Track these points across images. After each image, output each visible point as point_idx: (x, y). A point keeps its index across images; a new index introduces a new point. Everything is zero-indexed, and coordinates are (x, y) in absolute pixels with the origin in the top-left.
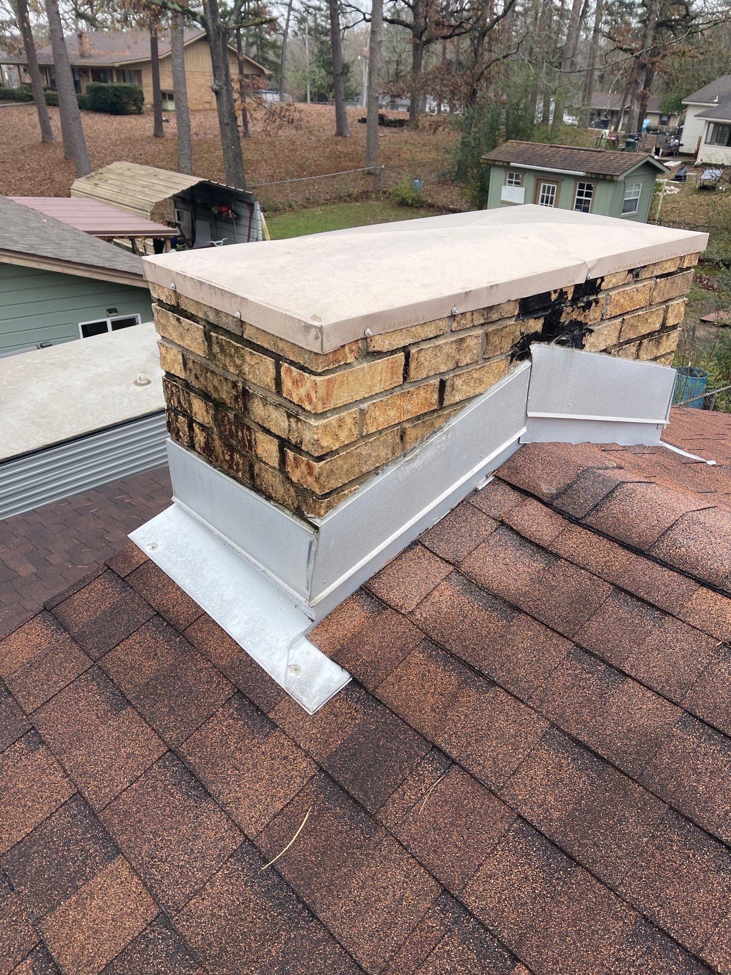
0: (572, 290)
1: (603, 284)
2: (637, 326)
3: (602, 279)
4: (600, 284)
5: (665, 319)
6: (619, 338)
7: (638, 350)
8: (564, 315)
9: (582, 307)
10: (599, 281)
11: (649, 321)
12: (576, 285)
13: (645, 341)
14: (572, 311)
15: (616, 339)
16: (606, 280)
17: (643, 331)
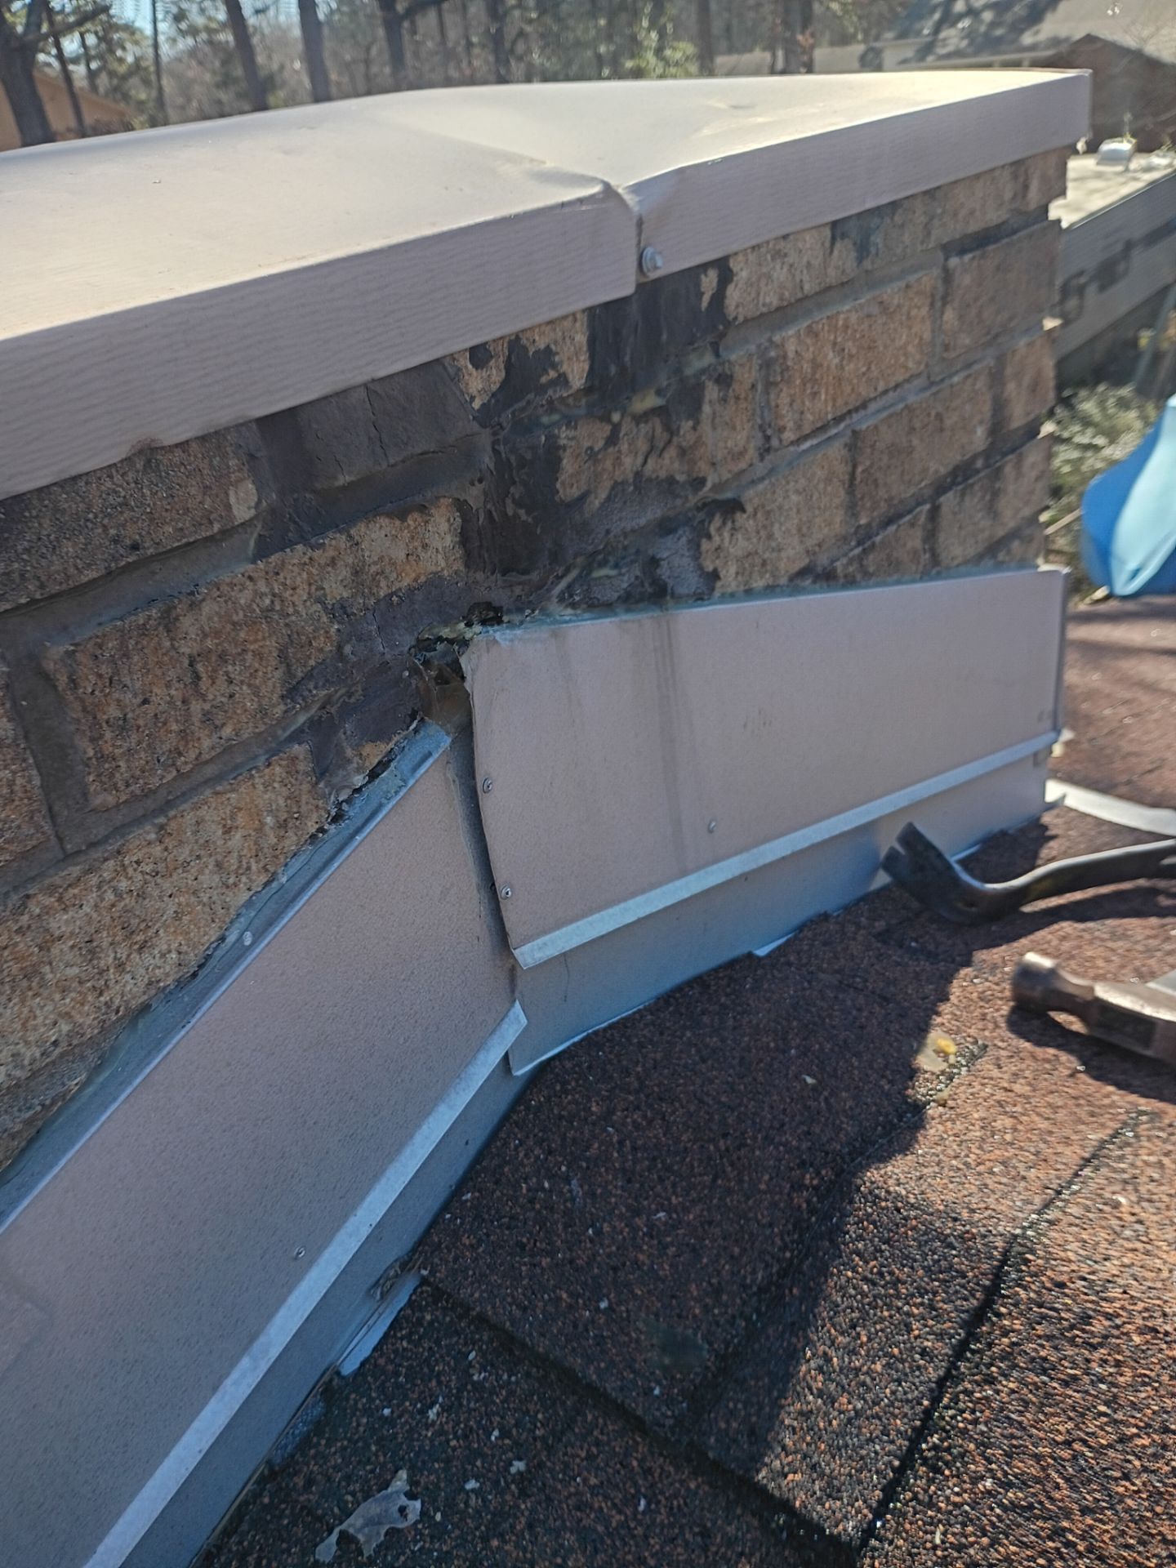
0: (581, 338)
1: (733, 294)
2: (910, 450)
3: (723, 268)
4: (719, 297)
5: (999, 406)
6: (852, 509)
7: (931, 535)
8: (568, 465)
9: (655, 411)
10: (709, 281)
11: (948, 423)
12: (591, 311)
13: (948, 500)
14: (612, 440)
15: (839, 517)
16: (742, 272)
17: (933, 466)
